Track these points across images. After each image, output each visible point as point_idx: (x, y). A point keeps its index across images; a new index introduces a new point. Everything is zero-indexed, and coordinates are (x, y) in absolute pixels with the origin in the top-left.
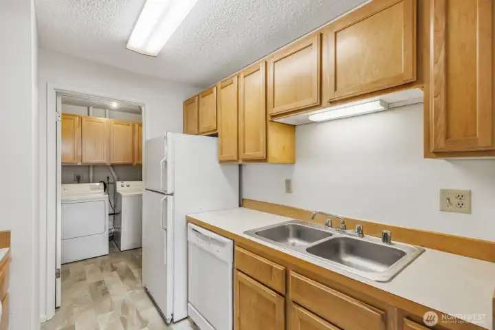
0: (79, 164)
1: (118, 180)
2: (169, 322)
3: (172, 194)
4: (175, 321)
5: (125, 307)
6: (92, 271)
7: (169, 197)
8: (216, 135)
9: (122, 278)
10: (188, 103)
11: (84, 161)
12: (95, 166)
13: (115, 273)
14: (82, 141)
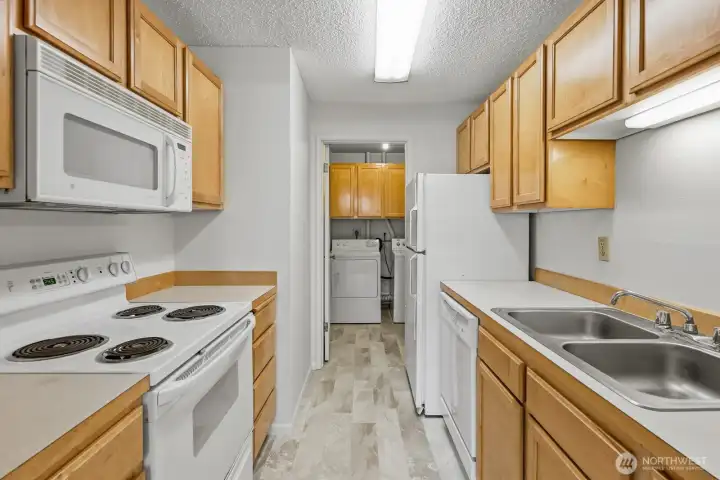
0: (356, 217)
1: (395, 237)
2: (420, 413)
3: (424, 253)
4: (426, 413)
5: (381, 381)
6: (362, 337)
7: (419, 255)
8: (487, 172)
9: (387, 351)
10: (460, 130)
11: (360, 214)
12: (372, 220)
13: (382, 344)
14: (357, 194)
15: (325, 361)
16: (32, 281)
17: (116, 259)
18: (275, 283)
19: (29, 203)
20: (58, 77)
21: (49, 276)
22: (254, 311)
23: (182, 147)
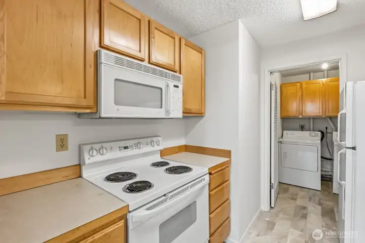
0: (300, 117)
3: (354, 148)
6: (303, 197)
9: (323, 215)
11: (304, 115)
12: (315, 118)
13: (319, 207)
14: (302, 100)
15: (271, 207)
16: (119, 147)
17: (155, 139)
18: (230, 157)
19: (100, 118)
20: (112, 64)
21: (126, 145)
22: (210, 174)
23: (176, 86)
